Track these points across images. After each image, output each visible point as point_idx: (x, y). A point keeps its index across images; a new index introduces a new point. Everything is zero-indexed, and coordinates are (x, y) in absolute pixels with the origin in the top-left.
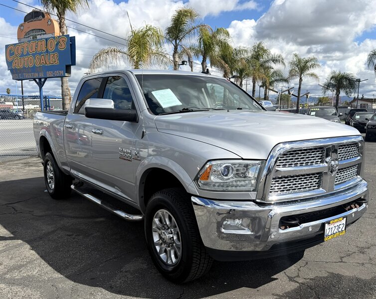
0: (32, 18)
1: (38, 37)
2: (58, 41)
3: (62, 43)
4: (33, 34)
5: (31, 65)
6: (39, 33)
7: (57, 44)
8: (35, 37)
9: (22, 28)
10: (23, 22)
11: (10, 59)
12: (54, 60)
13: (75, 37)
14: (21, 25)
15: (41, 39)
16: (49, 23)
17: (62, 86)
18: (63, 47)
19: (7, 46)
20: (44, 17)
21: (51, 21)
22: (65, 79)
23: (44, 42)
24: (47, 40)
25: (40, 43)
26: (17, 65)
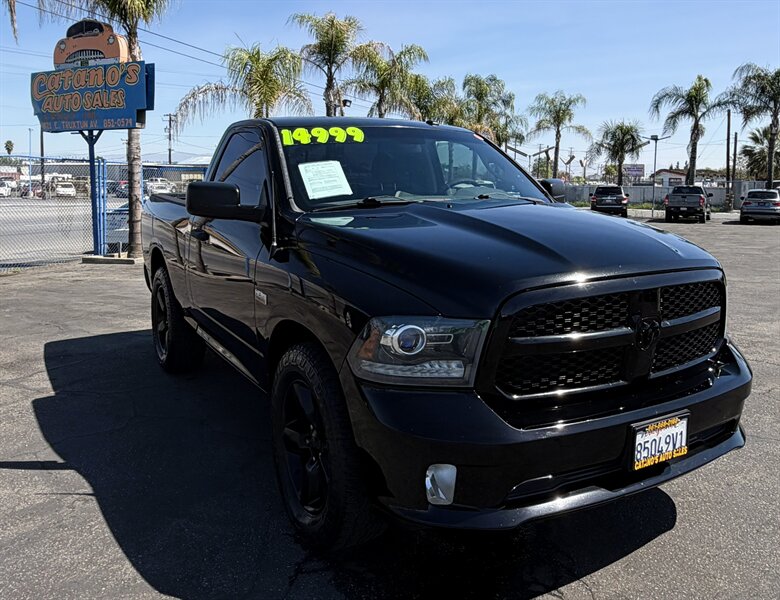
0: (82, 31)
1: (92, 63)
2: (125, 71)
3: (131, 73)
4: (82, 57)
6: (93, 56)
7: (123, 76)
8: (85, 63)
9: (63, 46)
10: (65, 37)
11: (39, 98)
12: (118, 100)
13: (153, 65)
14: (62, 42)
15: (97, 66)
16: (111, 41)
17: (129, 144)
18: (133, 80)
19: (34, 76)
20: (101, 30)
21: (114, 37)
22: (135, 132)
23: (101, 72)
24: (105, 67)
25: (93, 73)
26: (50, 107)
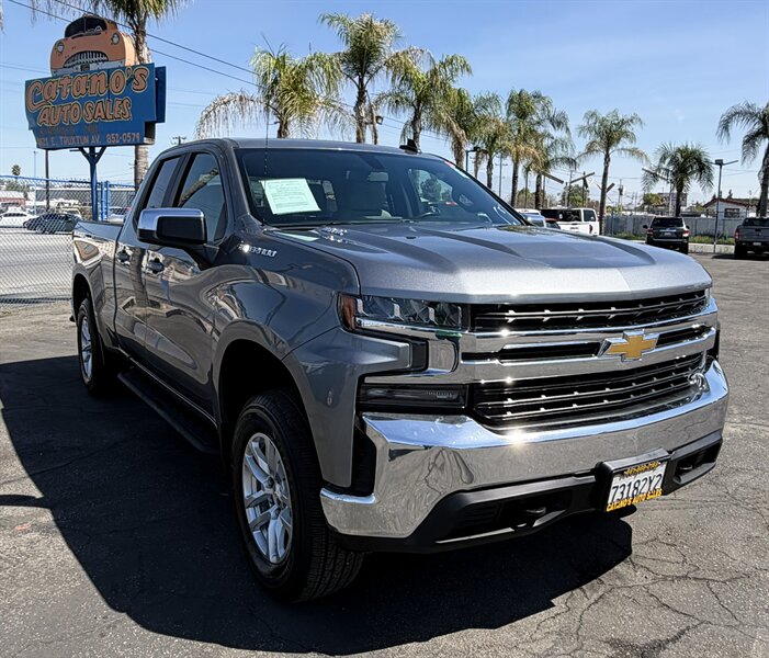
0: (82, 30)
1: (93, 67)
2: (131, 75)
3: (138, 78)
4: (82, 60)
5: (75, 121)
6: (94, 59)
7: (129, 82)
8: (85, 67)
9: (60, 49)
10: (63, 37)
11: (34, 109)
12: (122, 111)
13: (164, 68)
14: (59, 43)
15: (99, 71)
16: (115, 40)
17: (136, 163)
18: (141, 86)
19: (29, 84)
20: (104, 28)
21: (119, 36)
22: (142, 149)
23: (103, 78)
24: (109, 71)
25: (95, 79)
26: (46, 119)
